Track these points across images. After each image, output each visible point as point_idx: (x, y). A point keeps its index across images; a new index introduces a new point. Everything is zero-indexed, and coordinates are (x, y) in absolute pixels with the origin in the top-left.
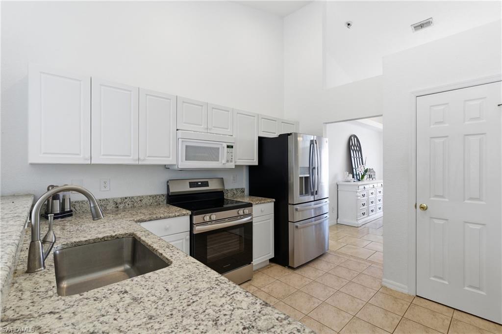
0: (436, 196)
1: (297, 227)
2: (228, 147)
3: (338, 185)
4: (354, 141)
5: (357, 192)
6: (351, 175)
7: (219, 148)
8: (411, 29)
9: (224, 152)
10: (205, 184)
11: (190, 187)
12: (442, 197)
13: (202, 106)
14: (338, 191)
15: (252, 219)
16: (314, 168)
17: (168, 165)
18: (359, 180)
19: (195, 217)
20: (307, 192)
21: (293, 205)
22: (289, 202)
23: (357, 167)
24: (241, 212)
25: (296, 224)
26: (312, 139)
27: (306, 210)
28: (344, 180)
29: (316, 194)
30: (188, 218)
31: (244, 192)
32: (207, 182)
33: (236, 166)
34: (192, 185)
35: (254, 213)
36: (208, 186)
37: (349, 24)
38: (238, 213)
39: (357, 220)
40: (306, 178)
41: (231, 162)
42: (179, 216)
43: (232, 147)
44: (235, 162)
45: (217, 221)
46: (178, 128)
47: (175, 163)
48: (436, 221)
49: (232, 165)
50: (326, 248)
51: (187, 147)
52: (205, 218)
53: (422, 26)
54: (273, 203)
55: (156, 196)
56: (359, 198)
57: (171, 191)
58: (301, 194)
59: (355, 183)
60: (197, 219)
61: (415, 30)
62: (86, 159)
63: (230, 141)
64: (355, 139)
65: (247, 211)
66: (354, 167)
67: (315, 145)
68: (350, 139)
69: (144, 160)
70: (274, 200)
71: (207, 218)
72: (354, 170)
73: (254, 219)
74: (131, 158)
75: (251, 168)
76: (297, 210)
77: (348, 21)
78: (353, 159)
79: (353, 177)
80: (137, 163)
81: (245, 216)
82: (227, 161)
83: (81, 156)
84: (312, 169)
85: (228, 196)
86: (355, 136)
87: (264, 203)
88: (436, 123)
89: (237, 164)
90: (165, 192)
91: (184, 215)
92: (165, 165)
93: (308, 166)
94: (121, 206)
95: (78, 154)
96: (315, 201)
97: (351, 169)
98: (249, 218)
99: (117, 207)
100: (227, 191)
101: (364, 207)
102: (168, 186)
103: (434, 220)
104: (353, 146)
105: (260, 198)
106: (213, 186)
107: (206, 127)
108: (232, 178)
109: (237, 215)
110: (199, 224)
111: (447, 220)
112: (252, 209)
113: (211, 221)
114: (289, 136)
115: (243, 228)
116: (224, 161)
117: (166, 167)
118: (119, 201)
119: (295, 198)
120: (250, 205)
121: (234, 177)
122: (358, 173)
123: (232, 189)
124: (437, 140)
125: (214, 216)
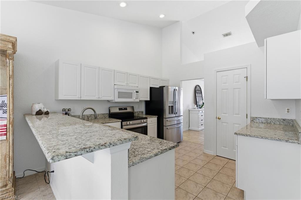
0: (224, 113)
1: (167, 128)
2: (136, 92)
3: (189, 110)
4: (198, 88)
5: (198, 114)
6: (196, 106)
7: (132, 93)
8: (222, 36)
9: (135, 94)
10: (126, 109)
11: (119, 110)
12: (226, 114)
13: (125, 74)
14: (189, 113)
15: (147, 124)
16: (176, 102)
17: (109, 100)
18: (200, 108)
19: (123, 122)
20: (172, 113)
21: (166, 118)
22: (164, 117)
23: (199, 101)
24: (142, 121)
25: (167, 127)
26: (175, 88)
27: (173, 121)
28: (192, 108)
29: (176, 114)
30: (120, 123)
31: (143, 113)
32: (126, 108)
33: (140, 101)
34: (120, 109)
35: (148, 122)
36: (127, 110)
37: (193, 33)
38: (141, 122)
39: (198, 128)
40: (172, 107)
41: (138, 99)
42: (117, 122)
43: (138, 92)
44: (139, 99)
45: (132, 124)
46: (115, 84)
47: (113, 99)
48: (224, 124)
49: (138, 100)
50: (182, 139)
51: (119, 92)
52: (127, 123)
53: (226, 35)
54: (157, 118)
55: (104, 114)
56: (199, 117)
57: (111, 112)
58: (169, 113)
59: (198, 109)
60: (124, 123)
61: (224, 37)
62: (79, 98)
63: (137, 89)
64: (199, 87)
65: (145, 120)
66: (198, 101)
67: (176, 91)
68: (196, 87)
69: (101, 98)
70: (157, 116)
71: (128, 123)
72: (198, 103)
73: (148, 124)
74: (96, 97)
75: (146, 102)
76: (167, 120)
77: (193, 31)
78: (197, 97)
79: (197, 106)
80: (98, 99)
81: (144, 123)
82: (136, 99)
83: (77, 96)
84: (174, 102)
85: (136, 115)
86: (198, 86)
87: (153, 117)
88: (224, 83)
89: (140, 100)
90: (108, 112)
91: (119, 122)
92: (108, 100)
93: (173, 101)
94: (90, 118)
95: (76, 96)
96: (176, 117)
97: (196, 102)
98: (146, 124)
99: (88, 119)
100: (135, 112)
101: (202, 121)
102: (109, 110)
103: (223, 123)
104: (197, 90)
105: (151, 116)
106: (129, 110)
107: (126, 83)
108: (137, 106)
109: (140, 122)
110: (125, 125)
111: (227, 123)
112: (147, 120)
113: (130, 124)
114: (164, 88)
115: (143, 128)
116: (134, 99)
117: (108, 101)
118: (89, 116)
119: (166, 115)
120: (146, 118)
121: (138, 106)
122: (200, 104)
123: (138, 112)
124: (224, 90)
125: (131, 122)
